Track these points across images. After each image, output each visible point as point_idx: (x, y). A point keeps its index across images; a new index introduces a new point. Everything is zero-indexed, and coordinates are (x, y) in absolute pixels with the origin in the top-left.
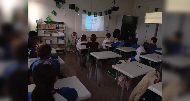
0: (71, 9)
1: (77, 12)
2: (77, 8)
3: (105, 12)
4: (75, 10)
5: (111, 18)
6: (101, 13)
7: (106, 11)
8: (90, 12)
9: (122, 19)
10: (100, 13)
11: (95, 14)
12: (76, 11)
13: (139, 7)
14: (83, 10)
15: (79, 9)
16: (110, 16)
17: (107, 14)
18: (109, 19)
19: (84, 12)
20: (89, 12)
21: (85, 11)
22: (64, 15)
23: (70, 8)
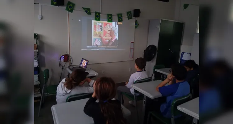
0: (56, 5)
1: (71, 11)
2: (69, 3)
3: (128, 13)
4: (65, 8)
5: (138, 25)
6: (121, 14)
7: (130, 12)
8: (99, 14)
9: (159, 27)
10: (118, 15)
11: (108, 17)
12: (67, 9)
13: (186, 6)
14: (84, 9)
15: (74, 5)
16: (136, 21)
17: (131, 18)
18: (136, 27)
19: (87, 12)
20: (96, 13)
21: (89, 9)
22: (39, 17)
23: (55, 3)
